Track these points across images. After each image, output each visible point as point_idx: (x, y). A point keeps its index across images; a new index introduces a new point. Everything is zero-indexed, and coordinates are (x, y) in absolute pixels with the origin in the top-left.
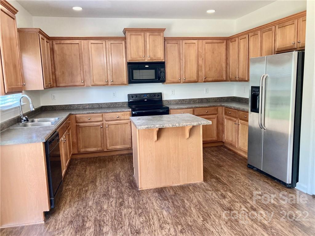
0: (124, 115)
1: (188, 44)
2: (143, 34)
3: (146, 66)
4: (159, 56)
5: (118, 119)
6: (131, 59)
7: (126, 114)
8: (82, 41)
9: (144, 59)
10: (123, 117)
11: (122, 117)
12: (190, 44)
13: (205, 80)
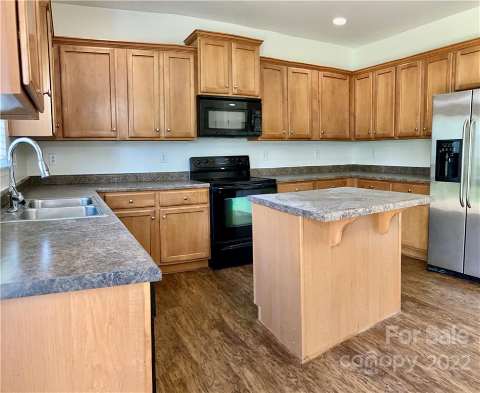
0: (196, 194)
1: (296, 74)
2: (226, 44)
3: (231, 105)
4: (253, 88)
5: (186, 202)
6: (205, 90)
7: (200, 192)
8: (116, 49)
9: (226, 90)
10: (195, 198)
11: (193, 200)
12: (300, 75)
13: (322, 136)
